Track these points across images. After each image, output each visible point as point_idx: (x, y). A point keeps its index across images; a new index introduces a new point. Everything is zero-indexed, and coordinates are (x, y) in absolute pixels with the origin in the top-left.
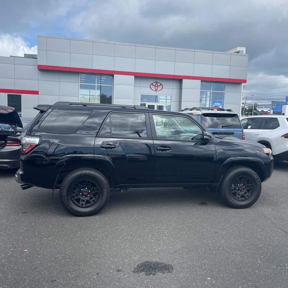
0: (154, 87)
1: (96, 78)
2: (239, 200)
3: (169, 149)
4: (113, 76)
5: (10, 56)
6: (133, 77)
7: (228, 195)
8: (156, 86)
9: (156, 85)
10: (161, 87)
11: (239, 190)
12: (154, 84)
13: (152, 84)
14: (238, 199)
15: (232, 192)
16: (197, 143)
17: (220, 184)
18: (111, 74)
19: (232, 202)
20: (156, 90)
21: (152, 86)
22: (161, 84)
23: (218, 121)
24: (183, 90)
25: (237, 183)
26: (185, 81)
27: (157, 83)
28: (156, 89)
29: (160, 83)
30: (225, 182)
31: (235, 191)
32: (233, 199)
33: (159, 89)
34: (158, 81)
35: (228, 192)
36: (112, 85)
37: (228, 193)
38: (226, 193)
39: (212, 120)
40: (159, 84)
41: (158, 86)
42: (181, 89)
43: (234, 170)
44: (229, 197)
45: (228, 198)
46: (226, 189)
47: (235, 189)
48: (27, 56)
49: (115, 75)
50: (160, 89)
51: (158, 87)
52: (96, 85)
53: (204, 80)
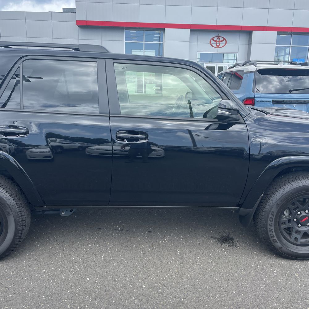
0: (215, 43)
1: (144, 33)
2: (298, 243)
3: (144, 136)
4: (163, 30)
5: (49, 12)
6: (189, 30)
7: (274, 234)
8: (218, 42)
9: (218, 40)
10: (224, 42)
11: (298, 222)
12: (215, 39)
13: (213, 39)
14: (295, 242)
15: (283, 226)
16: (212, 124)
17: (257, 210)
18: (161, 28)
19: (281, 248)
20: (218, 47)
21: (212, 42)
22: (224, 39)
23: (290, 83)
24: (253, 45)
25: (295, 209)
26: (255, 33)
27: (219, 37)
28: (218, 45)
29: (223, 37)
30: (268, 207)
31: (290, 225)
32: (285, 241)
33: (221, 45)
34: (220, 34)
35: (273, 228)
36: (163, 43)
37: (273, 230)
38: (269, 230)
39: (281, 82)
40: (222, 39)
41: (220, 41)
42: (250, 44)
43: (289, 183)
44: (275, 238)
45: (271, 239)
46: (269, 222)
47: (289, 221)
48: (66, 11)
49: (166, 29)
50: (223, 45)
51: (221, 43)
52: (144, 42)
53: (281, 31)
